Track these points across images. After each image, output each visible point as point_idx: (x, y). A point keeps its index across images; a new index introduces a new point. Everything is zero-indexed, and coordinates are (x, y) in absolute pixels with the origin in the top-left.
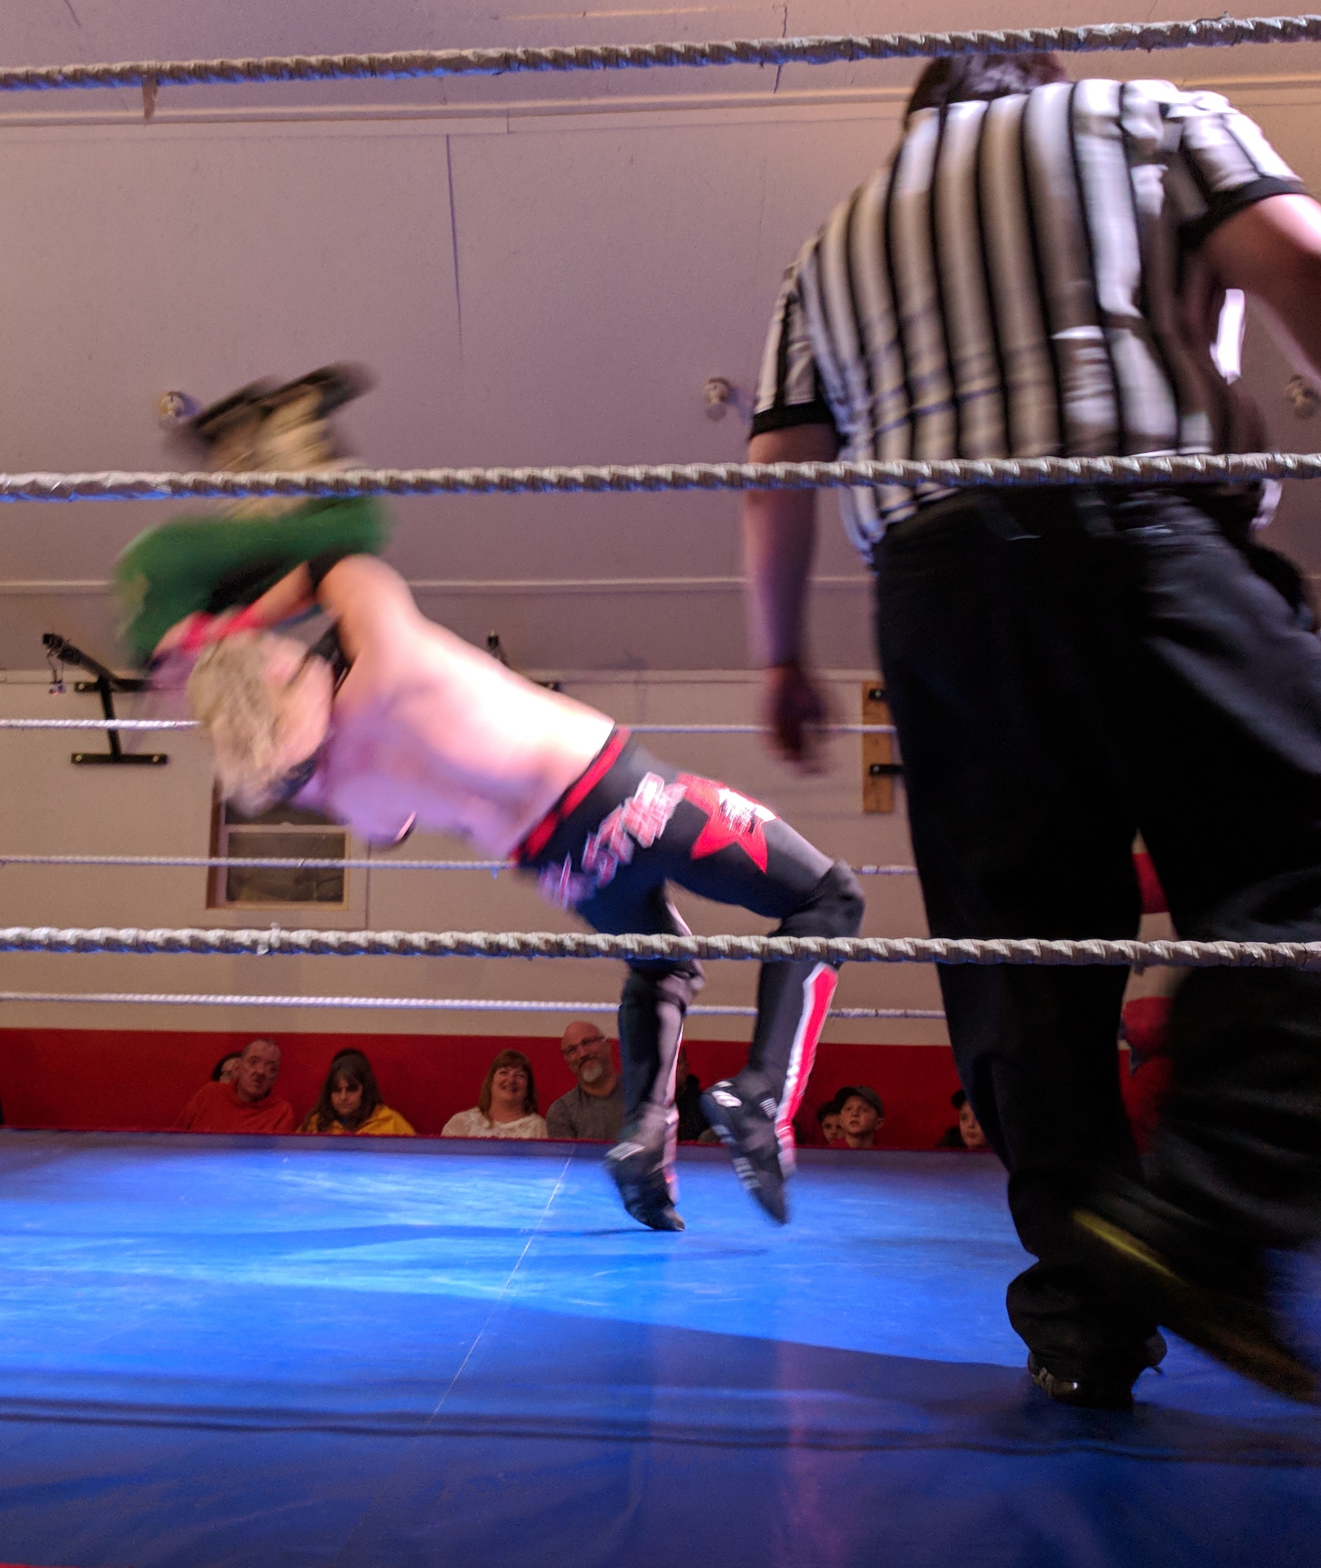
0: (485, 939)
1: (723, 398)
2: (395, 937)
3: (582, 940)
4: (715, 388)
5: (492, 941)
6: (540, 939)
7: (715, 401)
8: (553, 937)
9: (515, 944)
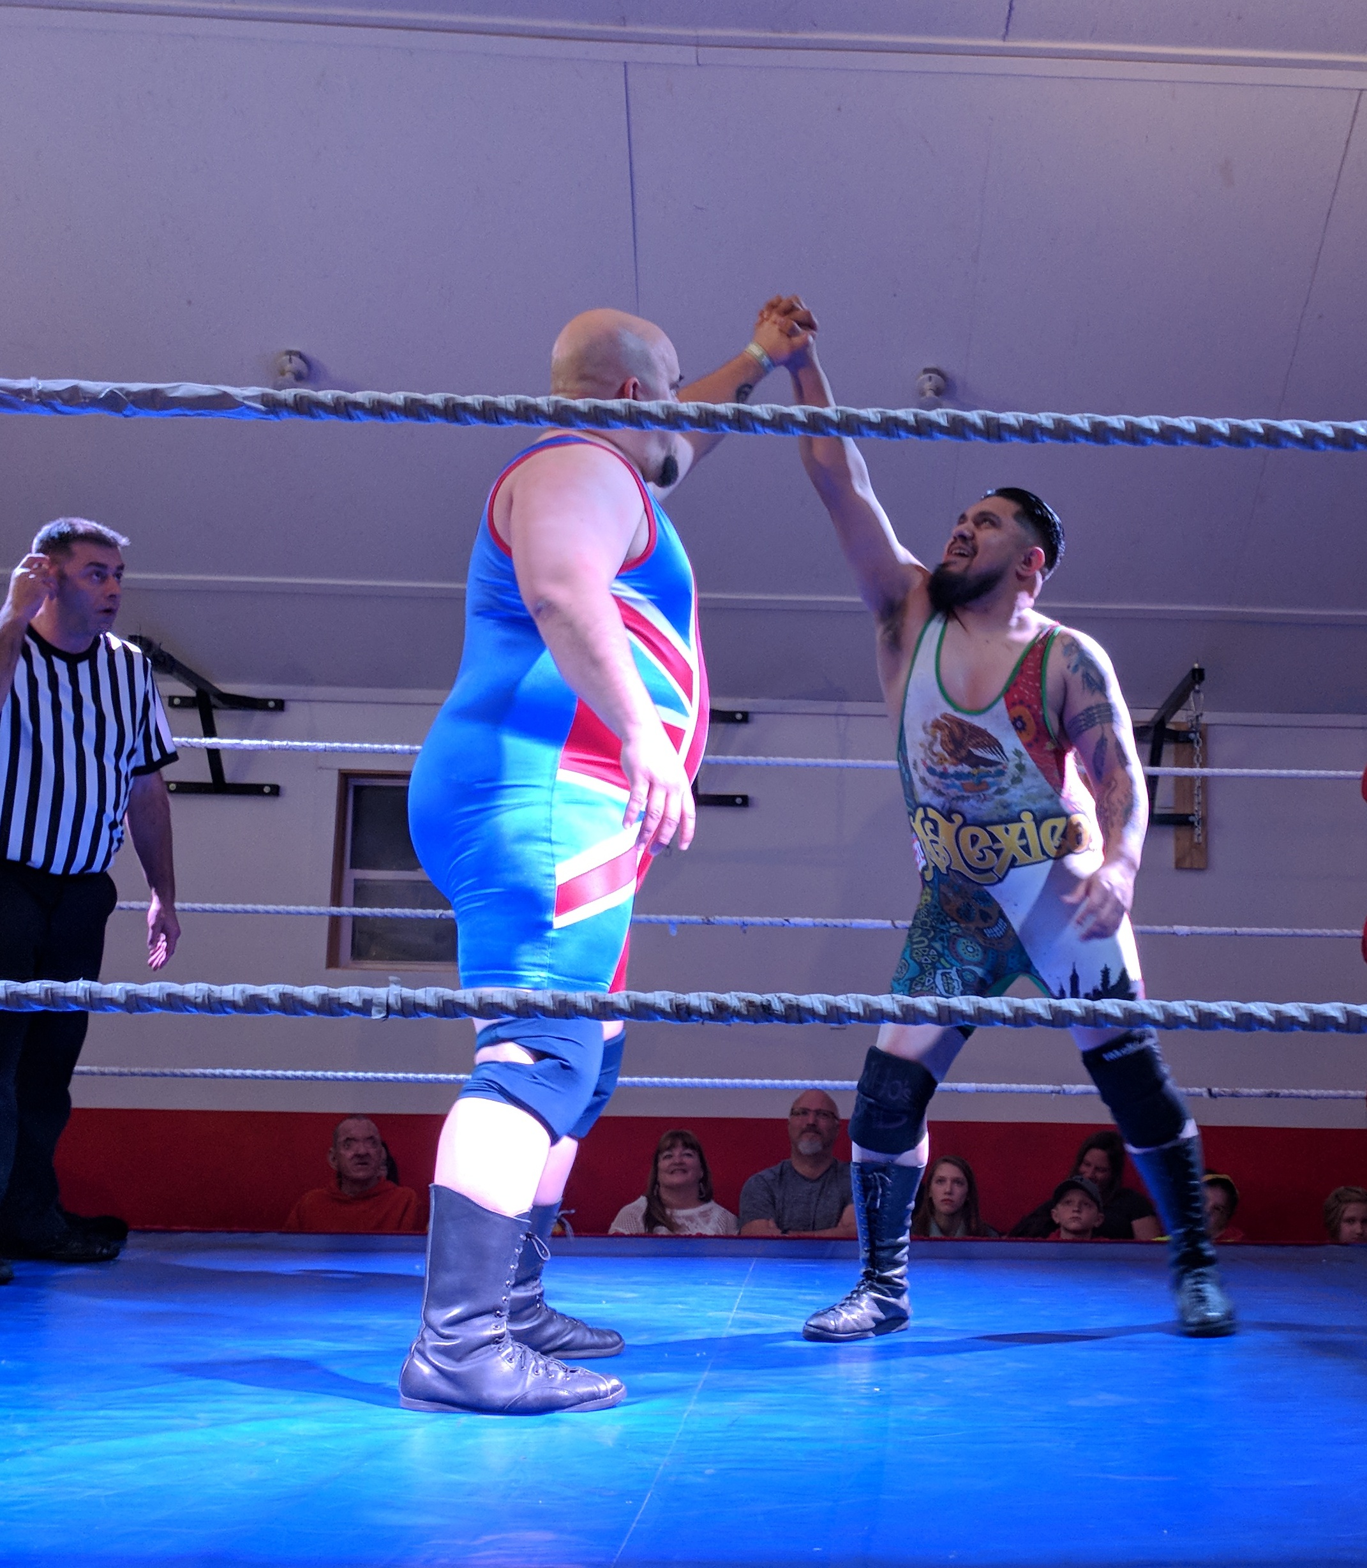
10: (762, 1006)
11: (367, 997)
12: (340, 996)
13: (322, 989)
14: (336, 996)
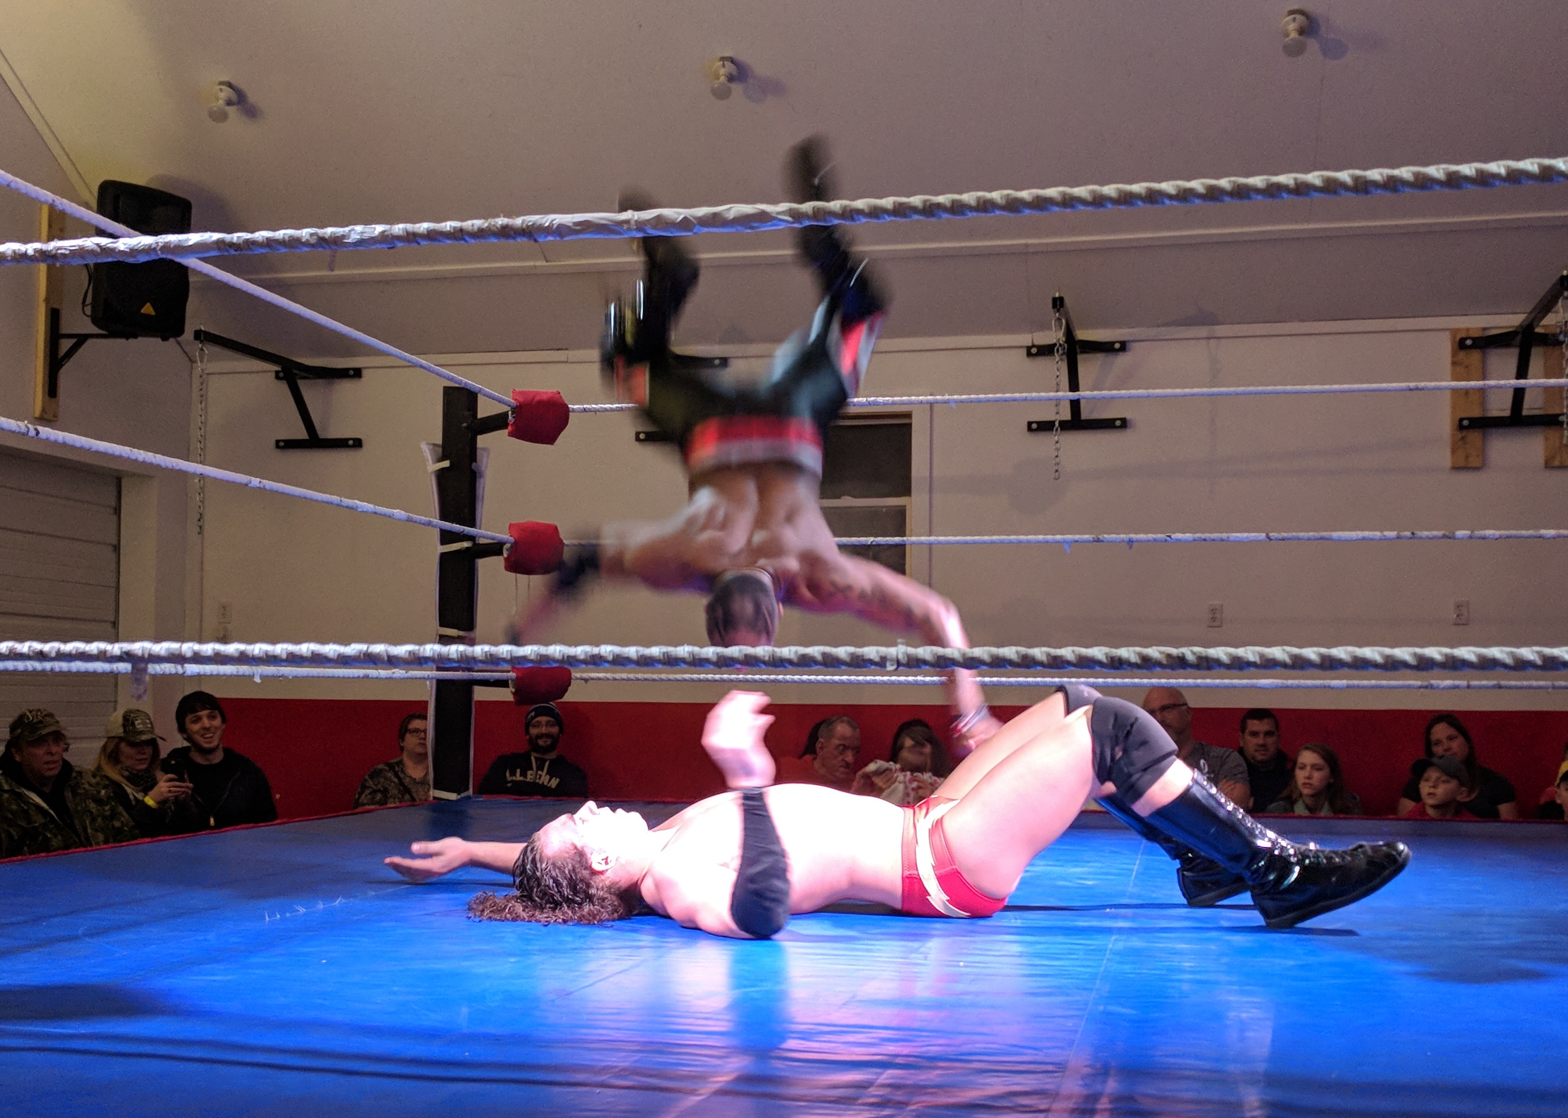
0: (1106, 654)
1: (1302, 31)
2: (1017, 652)
3: (1204, 654)
4: (1294, 20)
5: (1114, 655)
6: (1161, 653)
7: (1294, 35)
8: (1174, 651)
9: (1135, 658)
10: (1178, 657)
11: (883, 655)
12: (864, 654)
13: (851, 649)
14: (860, 654)
